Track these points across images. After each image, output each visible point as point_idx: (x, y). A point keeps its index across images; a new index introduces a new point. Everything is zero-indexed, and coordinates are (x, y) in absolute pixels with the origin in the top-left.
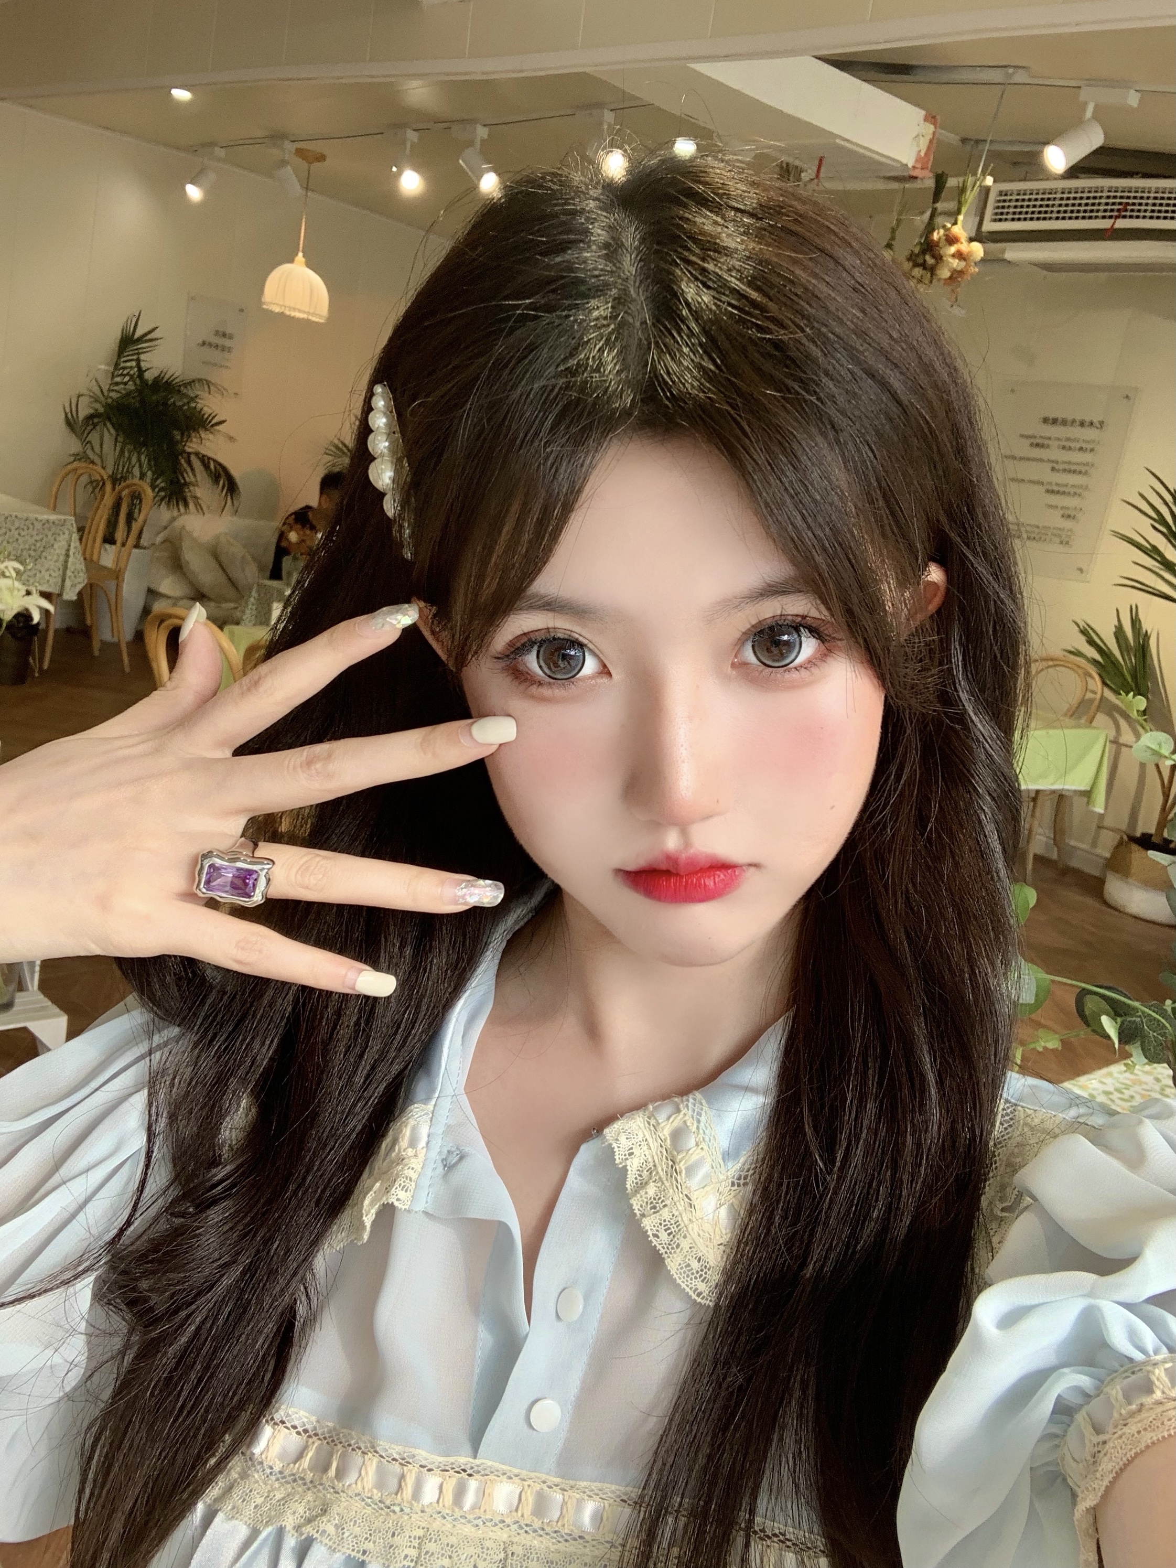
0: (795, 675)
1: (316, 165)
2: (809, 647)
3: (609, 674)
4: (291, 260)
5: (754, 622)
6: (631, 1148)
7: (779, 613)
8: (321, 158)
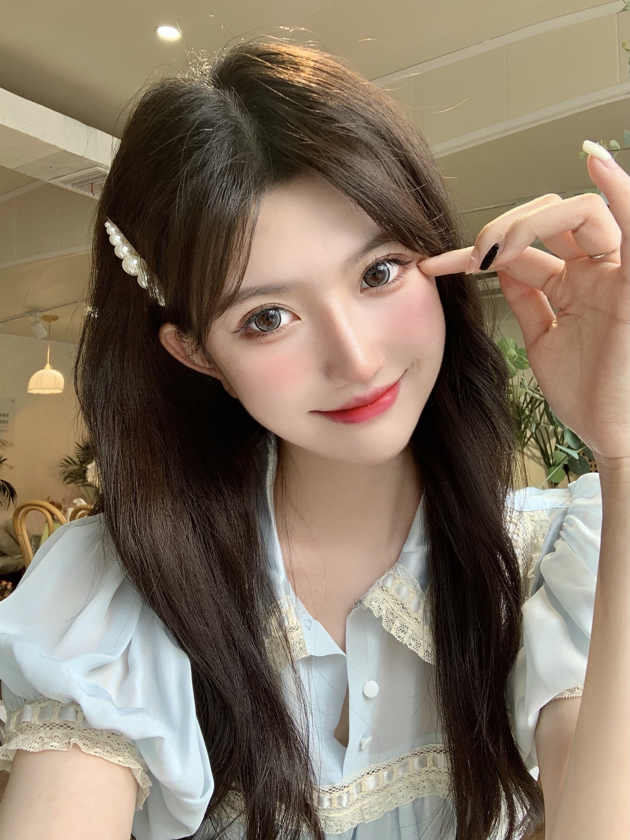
0: (393, 285)
1: (53, 323)
2: (394, 270)
3: (299, 318)
4: (42, 367)
5: (365, 268)
6: (379, 606)
7: (375, 259)
8: (55, 318)
